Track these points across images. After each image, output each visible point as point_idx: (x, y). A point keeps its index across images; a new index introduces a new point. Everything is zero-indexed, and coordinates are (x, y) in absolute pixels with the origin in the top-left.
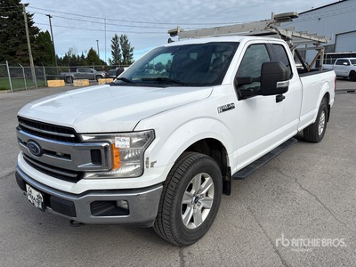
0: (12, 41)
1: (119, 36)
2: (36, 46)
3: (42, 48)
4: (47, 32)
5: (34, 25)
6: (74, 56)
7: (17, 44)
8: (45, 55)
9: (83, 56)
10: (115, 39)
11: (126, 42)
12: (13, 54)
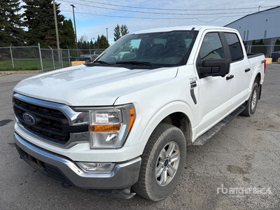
0: (43, 26)
1: (120, 26)
2: (62, 32)
3: (66, 34)
4: (70, 20)
5: (60, 14)
6: (85, 42)
7: (46, 30)
8: (68, 39)
9: (91, 42)
10: (117, 28)
11: (126, 31)
12: (42, 38)
